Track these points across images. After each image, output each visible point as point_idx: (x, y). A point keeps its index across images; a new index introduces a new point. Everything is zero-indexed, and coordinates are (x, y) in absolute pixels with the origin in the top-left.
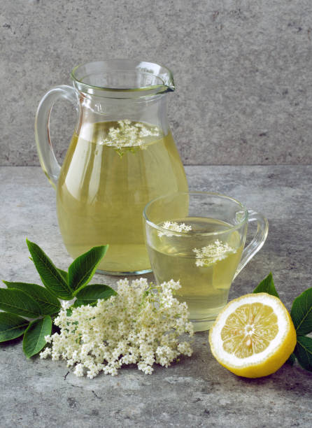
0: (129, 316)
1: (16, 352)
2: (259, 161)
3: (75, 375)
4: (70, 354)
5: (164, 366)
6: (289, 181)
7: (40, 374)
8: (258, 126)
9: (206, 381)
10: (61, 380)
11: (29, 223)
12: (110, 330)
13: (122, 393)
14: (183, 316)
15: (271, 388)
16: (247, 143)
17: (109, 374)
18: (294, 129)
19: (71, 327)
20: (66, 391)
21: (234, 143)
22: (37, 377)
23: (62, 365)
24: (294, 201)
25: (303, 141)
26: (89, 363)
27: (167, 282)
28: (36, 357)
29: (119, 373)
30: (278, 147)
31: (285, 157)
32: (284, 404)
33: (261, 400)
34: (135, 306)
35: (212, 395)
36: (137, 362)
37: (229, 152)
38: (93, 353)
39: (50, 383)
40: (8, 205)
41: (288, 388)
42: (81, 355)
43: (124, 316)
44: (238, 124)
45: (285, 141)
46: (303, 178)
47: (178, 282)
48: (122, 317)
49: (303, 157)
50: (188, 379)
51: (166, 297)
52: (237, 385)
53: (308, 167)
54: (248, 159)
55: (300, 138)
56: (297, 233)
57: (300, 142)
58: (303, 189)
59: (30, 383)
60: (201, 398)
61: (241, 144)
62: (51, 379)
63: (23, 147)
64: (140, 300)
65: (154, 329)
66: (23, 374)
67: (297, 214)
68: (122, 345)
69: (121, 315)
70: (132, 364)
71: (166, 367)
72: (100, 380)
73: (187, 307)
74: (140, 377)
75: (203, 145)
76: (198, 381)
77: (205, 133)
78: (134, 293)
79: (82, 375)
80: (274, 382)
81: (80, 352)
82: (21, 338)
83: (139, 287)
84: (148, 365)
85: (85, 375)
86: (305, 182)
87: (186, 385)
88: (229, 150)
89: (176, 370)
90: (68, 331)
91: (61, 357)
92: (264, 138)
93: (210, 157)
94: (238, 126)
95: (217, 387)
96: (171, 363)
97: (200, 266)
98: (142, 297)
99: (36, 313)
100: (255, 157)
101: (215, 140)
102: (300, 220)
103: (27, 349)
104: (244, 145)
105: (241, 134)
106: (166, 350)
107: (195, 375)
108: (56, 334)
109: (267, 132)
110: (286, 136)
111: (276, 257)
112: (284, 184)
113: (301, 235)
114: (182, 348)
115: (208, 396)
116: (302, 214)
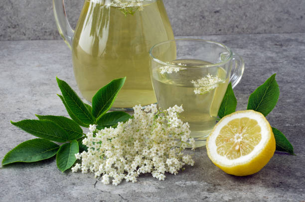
0: (143, 135)
1: (52, 168)
2: (214, 32)
3: (102, 183)
4: (96, 168)
5: (173, 174)
6: (240, 45)
7: (74, 184)
8: (213, 5)
9: (209, 183)
10: (92, 188)
11: (47, 77)
12: (127, 147)
13: (143, 195)
14: (186, 133)
15: (261, 187)
16: (205, 18)
17: (130, 181)
18: (240, 7)
19: (96, 146)
20: (98, 196)
21: (195, 19)
22: (72, 186)
23: (91, 176)
24: (246, 57)
25: (246, 16)
26: (113, 173)
27: (172, 107)
28: (68, 171)
29: (138, 180)
30: (228, 21)
31: (233, 28)
32: (275, 197)
33: (256, 196)
34: (147, 126)
35: (216, 194)
36: (151, 172)
37: (192, 26)
38: (115, 166)
39: (83, 190)
40: (29, 65)
41: (275, 186)
42: (106, 167)
43: (139, 135)
44: (198, 4)
45: (233, 16)
46: (249, 42)
47: (181, 107)
48: (137, 136)
49: (247, 29)
50: (195, 183)
51: (172, 118)
52: (234, 185)
53: (250, 35)
54: (206, 30)
55: (244, 14)
56: (254, 78)
57: (244, 17)
58: (251, 49)
59: (67, 191)
60: (207, 196)
61: (201, 19)
62: (84, 187)
63: (36, 25)
64: (151, 122)
65: (164, 145)
66: (60, 184)
67: (251, 66)
68: (138, 159)
69: (136, 135)
70: (148, 173)
71: (175, 174)
72: (124, 186)
73: (189, 127)
74: (155, 182)
75: (172, 21)
76: (202, 184)
77: (174, 11)
78: (147, 116)
79: (109, 183)
80: (263, 182)
81: (105, 165)
82: (54, 157)
83: (150, 111)
84: (161, 173)
85: (111, 183)
86: (251, 45)
87: (194, 187)
88: (192, 24)
89: (183, 176)
90: (94, 149)
91: (89, 170)
92: (218, 14)
93: (178, 30)
94: (198, 5)
95: (218, 187)
96: (178, 171)
97: (197, 94)
98: (153, 119)
99: (64, 139)
100: (211, 29)
101: (181, 17)
102: (253, 70)
103: (60, 166)
104: (203, 20)
105: (201, 12)
106: (174, 161)
107: (199, 179)
108: (84, 152)
109: (220, 10)
110: (234, 12)
111: (242, 95)
112: (236, 46)
113: (257, 80)
114: (186, 160)
115: (213, 195)
116: (254, 65)
